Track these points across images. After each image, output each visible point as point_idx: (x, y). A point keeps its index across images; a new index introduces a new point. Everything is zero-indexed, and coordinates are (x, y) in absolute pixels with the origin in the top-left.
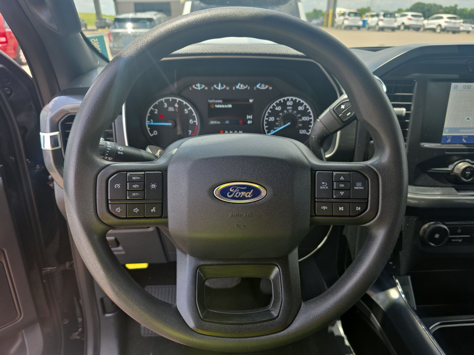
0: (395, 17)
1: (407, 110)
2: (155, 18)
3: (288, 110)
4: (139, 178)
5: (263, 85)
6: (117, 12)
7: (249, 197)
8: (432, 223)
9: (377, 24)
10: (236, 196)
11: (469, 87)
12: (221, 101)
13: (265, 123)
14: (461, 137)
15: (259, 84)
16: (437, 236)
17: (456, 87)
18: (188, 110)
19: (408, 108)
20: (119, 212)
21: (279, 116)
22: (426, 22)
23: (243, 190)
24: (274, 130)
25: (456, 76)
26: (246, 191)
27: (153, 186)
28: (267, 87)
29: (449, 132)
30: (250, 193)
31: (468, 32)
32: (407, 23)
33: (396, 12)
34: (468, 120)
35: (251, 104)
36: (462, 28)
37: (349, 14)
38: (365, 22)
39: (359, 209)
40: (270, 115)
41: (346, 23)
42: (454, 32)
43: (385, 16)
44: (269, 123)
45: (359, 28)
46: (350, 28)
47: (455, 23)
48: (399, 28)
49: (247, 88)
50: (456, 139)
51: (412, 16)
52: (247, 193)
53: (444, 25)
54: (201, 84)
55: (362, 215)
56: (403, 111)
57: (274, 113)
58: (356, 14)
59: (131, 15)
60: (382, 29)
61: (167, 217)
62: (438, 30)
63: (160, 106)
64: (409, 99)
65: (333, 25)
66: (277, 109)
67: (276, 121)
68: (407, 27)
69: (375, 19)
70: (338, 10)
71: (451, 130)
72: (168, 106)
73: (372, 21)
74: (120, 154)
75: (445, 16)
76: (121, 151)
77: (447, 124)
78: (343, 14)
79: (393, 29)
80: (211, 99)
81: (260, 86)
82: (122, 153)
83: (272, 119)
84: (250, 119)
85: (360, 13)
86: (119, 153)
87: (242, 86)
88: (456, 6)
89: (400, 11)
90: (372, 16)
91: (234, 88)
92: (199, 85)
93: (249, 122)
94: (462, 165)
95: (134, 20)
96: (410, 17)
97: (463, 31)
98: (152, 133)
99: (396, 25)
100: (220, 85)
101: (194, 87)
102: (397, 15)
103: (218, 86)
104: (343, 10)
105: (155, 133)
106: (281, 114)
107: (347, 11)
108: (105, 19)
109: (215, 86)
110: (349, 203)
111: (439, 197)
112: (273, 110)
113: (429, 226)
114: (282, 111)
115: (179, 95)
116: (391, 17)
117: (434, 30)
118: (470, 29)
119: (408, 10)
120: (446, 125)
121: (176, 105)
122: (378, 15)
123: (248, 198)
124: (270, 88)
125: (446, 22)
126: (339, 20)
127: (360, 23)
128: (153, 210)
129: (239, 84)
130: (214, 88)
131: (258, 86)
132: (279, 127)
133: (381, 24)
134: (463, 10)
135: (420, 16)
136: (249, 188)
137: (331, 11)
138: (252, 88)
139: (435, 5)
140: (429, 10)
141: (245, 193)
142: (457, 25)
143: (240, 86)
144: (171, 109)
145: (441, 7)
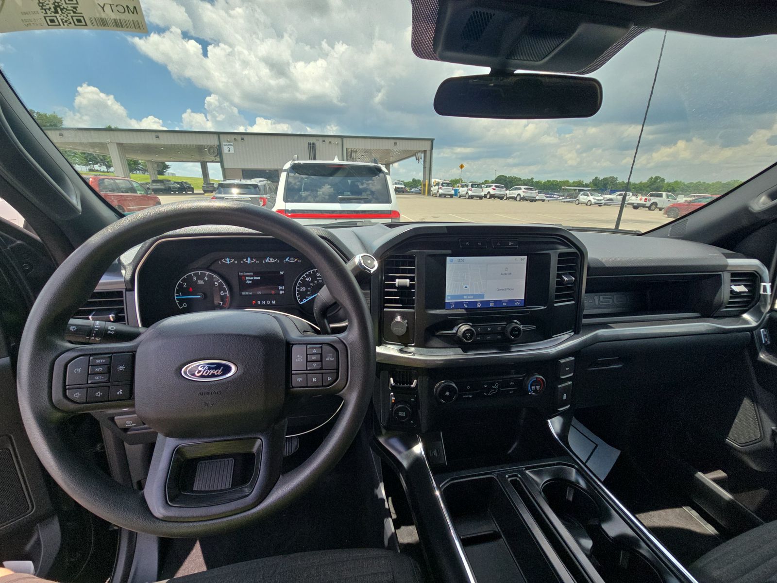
0: (482, 188)
1: (410, 281)
2: (259, 184)
3: (318, 281)
4: (104, 361)
5: (292, 259)
6: (225, 177)
7: (219, 374)
8: (443, 382)
9: (467, 193)
10: (204, 373)
11: (463, 261)
12: (252, 274)
13: (297, 293)
14: (462, 303)
15: (288, 258)
16: (447, 394)
17: (451, 261)
18: (218, 283)
19: (412, 279)
20: (78, 397)
21: (310, 286)
22: (507, 192)
23: (212, 368)
24: (306, 299)
25: (449, 252)
26: (215, 368)
27: (121, 368)
28: (296, 260)
29: (451, 299)
30: (220, 371)
31: (543, 201)
32: (492, 192)
33: (483, 183)
34: (466, 288)
35: (282, 275)
36: (537, 198)
37: (443, 184)
38: (456, 191)
39: (331, 379)
40: (301, 285)
41: (441, 191)
42: (532, 201)
43: (472, 186)
44: (300, 293)
45: (451, 196)
46: (444, 196)
47: (531, 193)
48: (485, 196)
49: (277, 261)
50: (458, 305)
51: (496, 186)
52: (216, 371)
53: (522, 195)
54: (230, 258)
55: (333, 385)
56: (407, 282)
57: (305, 284)
58: (448, 185)
59: (237, 182)
60: (471, 197)
61: (134, 399)
62: (518, 199)
63: (189, 280)
64: (412, 271)
65: (429, 194)
66: (307, 279)
67: (307, 291)
68: (493, 196)
69: (465, 189)
70: (433, 180)
71: (453, 297)
72: (198, 279)
73: (463, 191)
74: (110, 334)
75: (523, 187)
76: (111, 331)
77: (448, 292)
78: (438, 184)
79: (481, 198)
80: (241, 272)
81: (289, 259)
82: (113, 333)
83: (303, 289)
84: (282, 290)
85: (452, 183)
86: (109, 332)
87: (271, 260)
88: (532, 179)
89: (486, 182)
90: (463, 186)
91: (263, 262)
92: (228, 259)
93: (281, 292)
94: (464, 328)
95: (239, 186)
96: (494, 187)
97: (538, 200)
98: (181, 305)
99: (483, 194)
100: (249, 259)
101: (223, 261)
102: (483, 186)
103: (247, 260)
104: (438, 181)
105: (185, 305)
106: (311, 284)
107: (441, 181)
108: (213, 184)
109: (245, 260)
110: (321, 374)
111: (452, 357)
112: (304, 280)
113: (440, 385)
114: (312, 281)
115: (208, 269)
116: (478, 187)
117: (514, 199)
118: (545, 198)
119: (493, 182)
120: (447, 294)
121: (206, 279)
122: (467, 186)
123: (218, 376)
124: (299, 261)
125: (524, 192)
126: (434, 189)
127: (453, 192)
128: (120, 392)
129: (268, 258)
130: (244, 261)
131: (287, 259)
132: (311, 296)
133: (470, 193)
134: (538, 183)
135: (502, 187)
136: (218, 366)
137: (427, 181)
138: (281, 261)
139: (516, 178)
140: (510, 182)
141: (214, 370)
142: (533, 195)
143: (270, 260)
144: (200, 282)
145: (520, 179)
